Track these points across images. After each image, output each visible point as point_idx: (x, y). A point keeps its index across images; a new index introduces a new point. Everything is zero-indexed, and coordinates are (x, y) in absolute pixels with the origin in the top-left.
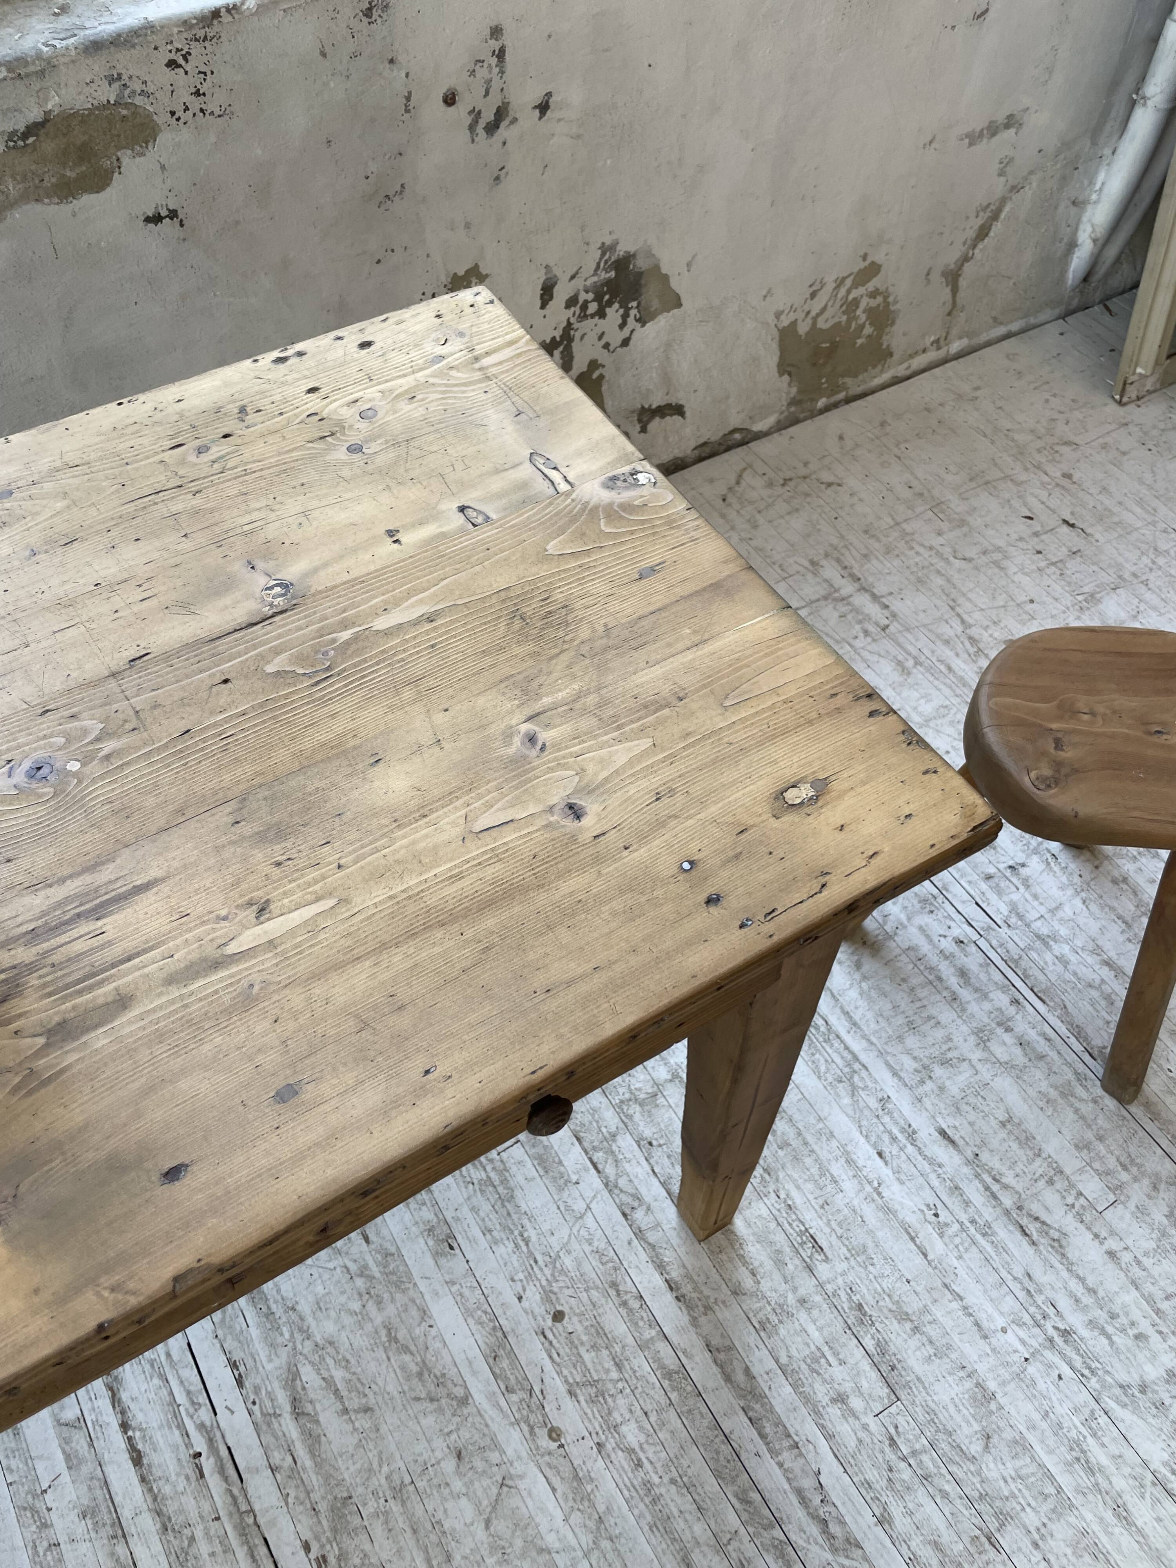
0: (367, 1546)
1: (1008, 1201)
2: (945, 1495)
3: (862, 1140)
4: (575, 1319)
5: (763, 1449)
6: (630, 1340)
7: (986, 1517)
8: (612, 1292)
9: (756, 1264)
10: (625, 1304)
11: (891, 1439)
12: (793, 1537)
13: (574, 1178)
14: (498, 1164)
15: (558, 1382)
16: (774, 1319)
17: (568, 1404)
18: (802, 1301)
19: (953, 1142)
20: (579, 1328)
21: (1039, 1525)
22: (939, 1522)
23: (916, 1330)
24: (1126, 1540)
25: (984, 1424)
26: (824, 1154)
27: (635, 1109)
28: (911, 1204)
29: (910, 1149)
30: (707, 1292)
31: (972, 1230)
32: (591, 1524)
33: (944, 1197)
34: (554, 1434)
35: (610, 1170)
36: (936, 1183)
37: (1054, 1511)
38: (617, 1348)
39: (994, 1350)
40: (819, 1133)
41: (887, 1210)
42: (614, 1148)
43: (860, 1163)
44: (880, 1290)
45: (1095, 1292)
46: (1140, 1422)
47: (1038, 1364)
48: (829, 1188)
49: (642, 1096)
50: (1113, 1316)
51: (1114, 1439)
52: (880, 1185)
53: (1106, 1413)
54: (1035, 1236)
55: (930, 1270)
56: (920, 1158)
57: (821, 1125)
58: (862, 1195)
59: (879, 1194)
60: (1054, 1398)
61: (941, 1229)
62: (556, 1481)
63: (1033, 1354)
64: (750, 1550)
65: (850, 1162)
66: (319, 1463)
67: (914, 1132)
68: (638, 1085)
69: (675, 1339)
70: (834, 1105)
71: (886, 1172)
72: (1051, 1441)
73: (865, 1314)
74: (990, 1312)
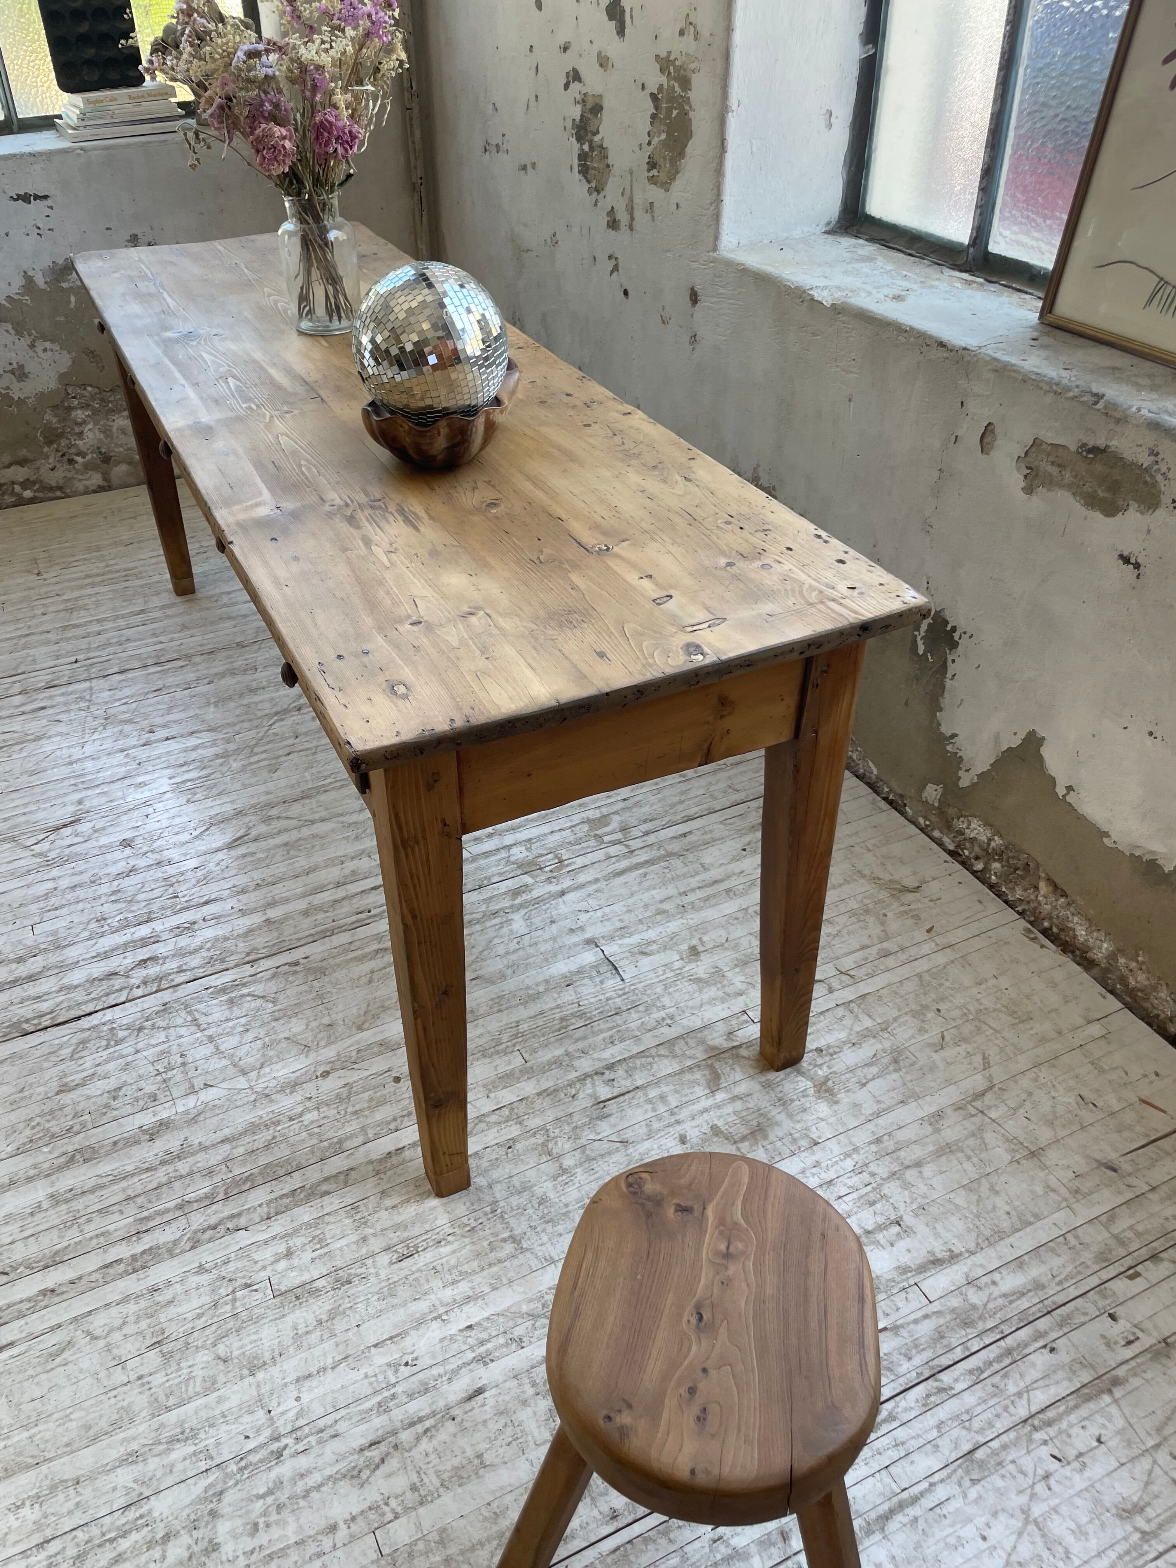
0: (296, 983)
1: (405, 1436)
2: (199, 1316)
3: (486, 1315)
4: (392, 1089)
5: (273, 1196)
6: (370, 1121)
7: (173, 1344)
8: (405, 1113)
9: (401, 1210)
10: (395, 1120)
11: (250, 1286)
12: (214, 1206)
13: (492, 1095)
14: (511, 1049)
15: (355, 1079)
16: (359, 1216)
17: (341, 1083)
18: (364, 1239)
19: (470, 1398)
20: (385, 1092)
21: (152, 1385)
22: (185, 1308)
23: (320, 1323)
24: (114, 1454)
25: (236, 1361)
26: (477, 1279)
27: (540, 1139)
28: (422, 1344)
29: (470, 1355)
30: (389, 1173)
31: (386, 1394)
32: (266, 1091)
33: (421, 1376)
34: (326, 1074)
35: (493, 1118)
36: (435, 1371)
37: (156, 1400)
38: (366, 1113)
39: (285, 1385)
40: (499, 1278)
41: (420, 1322)
42: (510, 1123)
43: (465, 1308)
44: (358, 1300)
45: (304, 1497)
46: (188, 1500)
47: (263, 1421)
48: (448, 1276)
49: (550, 1146)
50: (280, 1508)
51: (185, 1470)
52: (444, 1320)
53: (207, 1470)
54: (367, 1454)
55: (362, 1347)
56: (460, 1362)
57: (505, 1281)
58: (437, 1303)
59: (435, 1318)
60: (233, 1427)
61: (394, 1366)
62: (298, 1074)
63: (272, 1419)
64: (216, 1179)
65: (468, 1299)
66: (348, 961)
67: (485, 1364)
68: (560, 1144)
69: (362, 1149)
70: (523, 1296)
71: (453, 1329)
72: (204, 1414)
73: (342, 1285)
74: (316, 1390)
